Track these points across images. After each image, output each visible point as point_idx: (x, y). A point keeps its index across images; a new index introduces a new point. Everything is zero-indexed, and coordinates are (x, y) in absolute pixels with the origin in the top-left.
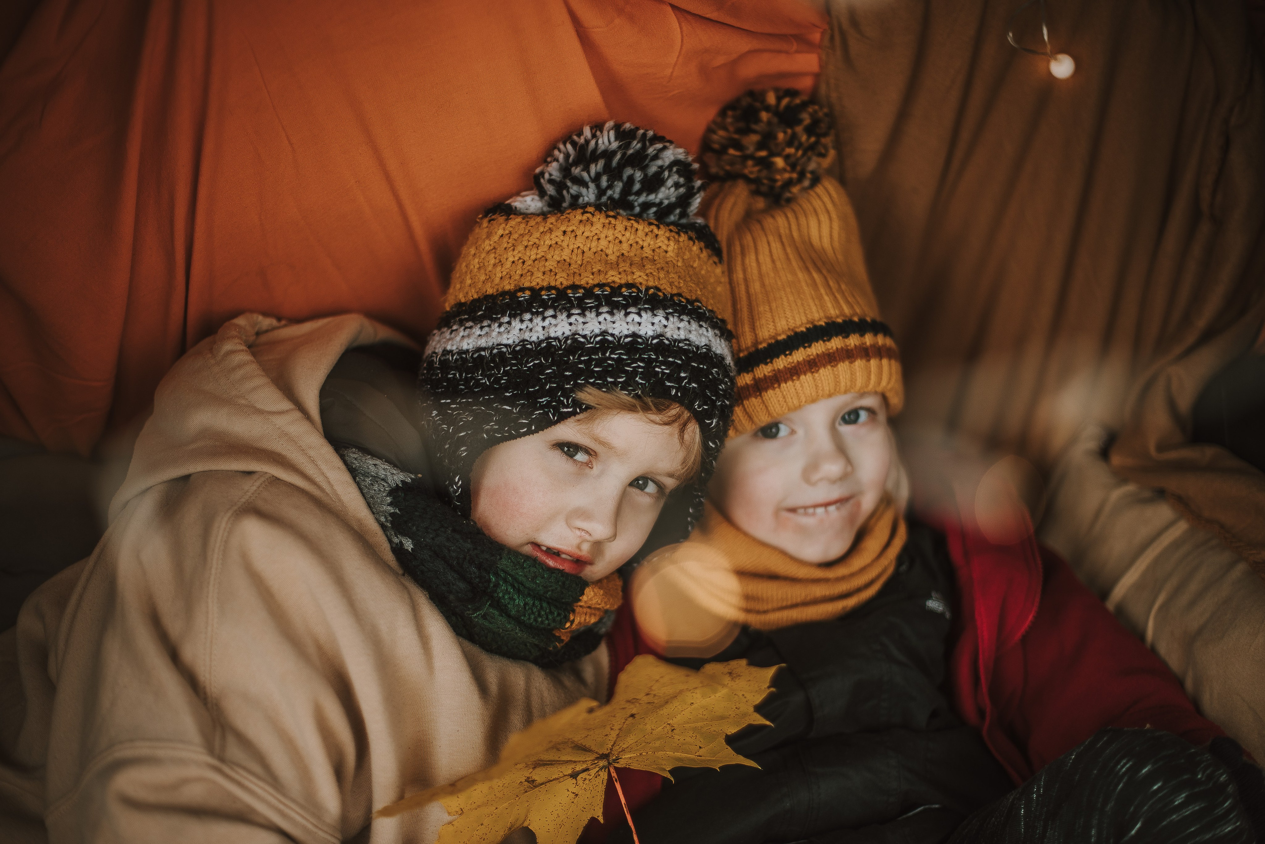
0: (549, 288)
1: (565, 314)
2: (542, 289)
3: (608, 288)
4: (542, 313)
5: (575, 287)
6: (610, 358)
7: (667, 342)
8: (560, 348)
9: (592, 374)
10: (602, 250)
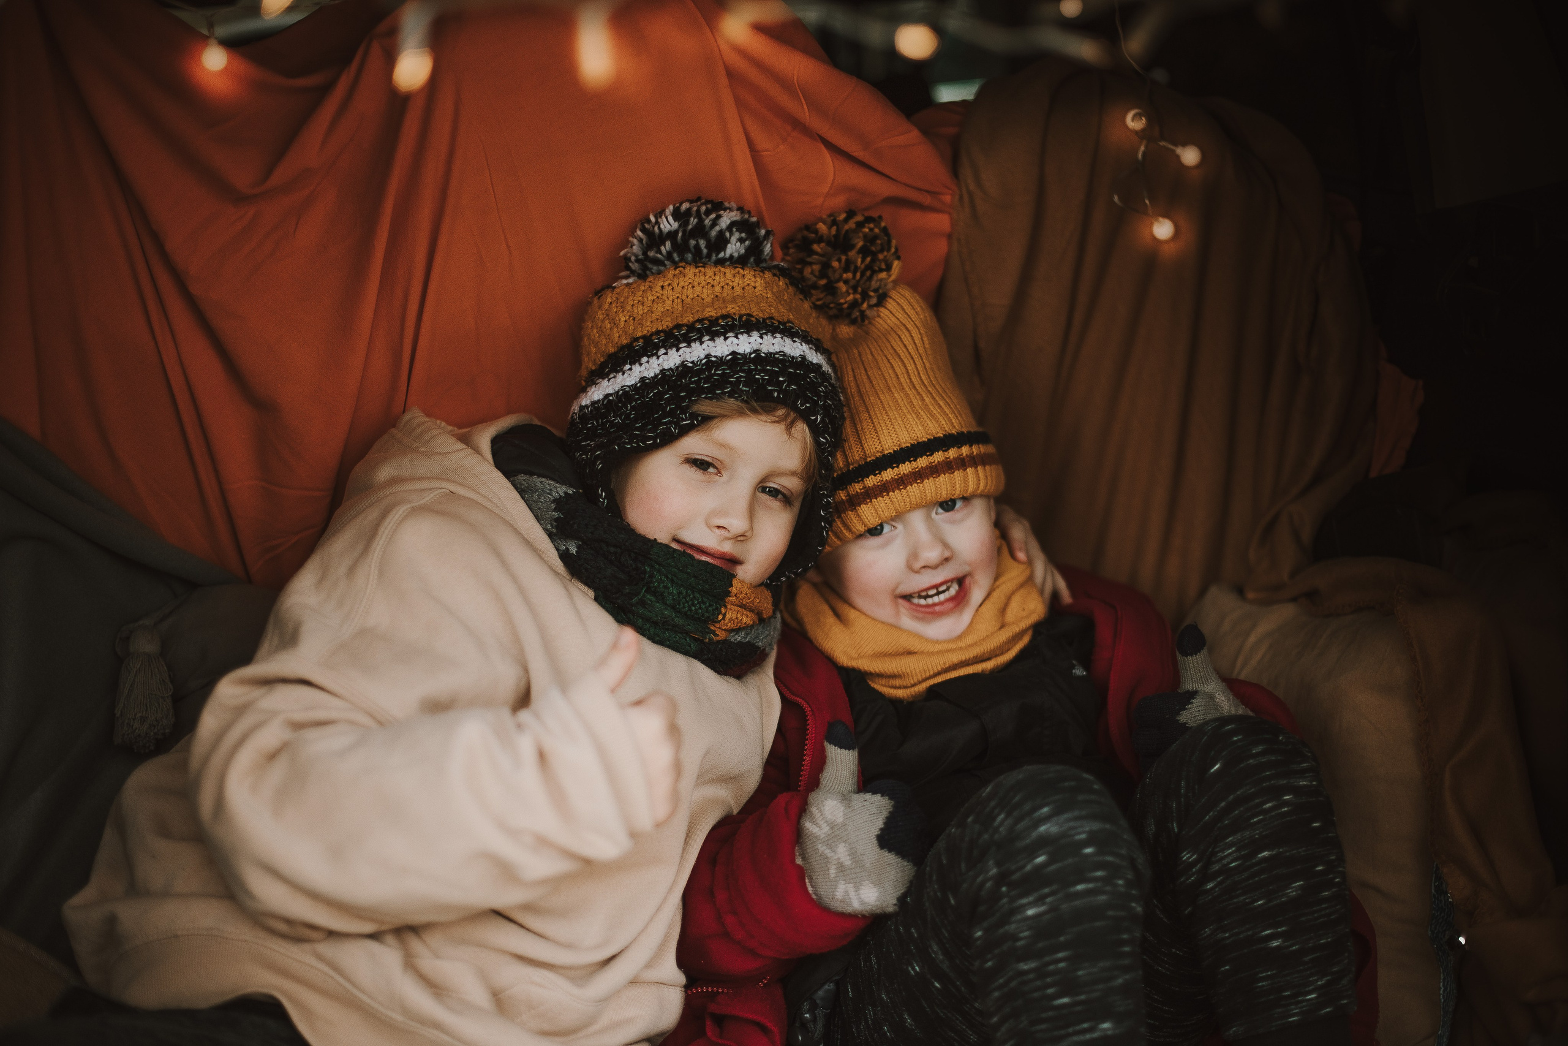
0: (658, 332)
1: (674, 349)
2: (652, 335)
3: (706, 322)
4: (656, 354)
5: (678, 327)
6: (715, 374)
7: (763, 355)
8: (673, 376)
9: (703, 390)
10: (698, 296)
